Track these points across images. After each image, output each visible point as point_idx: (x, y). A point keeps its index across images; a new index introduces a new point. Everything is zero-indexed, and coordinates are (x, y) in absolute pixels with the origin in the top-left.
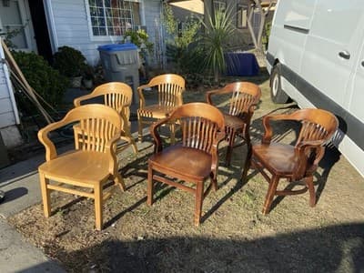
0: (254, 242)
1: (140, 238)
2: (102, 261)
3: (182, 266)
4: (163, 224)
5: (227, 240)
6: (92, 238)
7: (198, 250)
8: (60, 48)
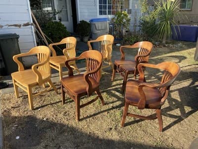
0: (101, 140)
1: (45, 119)
2: (21, 124)
3: (53, 140)
4: (61, 116)
5: (86, 134)
6: (25, 113)
7: (66, 134)
8: (80, 21)
